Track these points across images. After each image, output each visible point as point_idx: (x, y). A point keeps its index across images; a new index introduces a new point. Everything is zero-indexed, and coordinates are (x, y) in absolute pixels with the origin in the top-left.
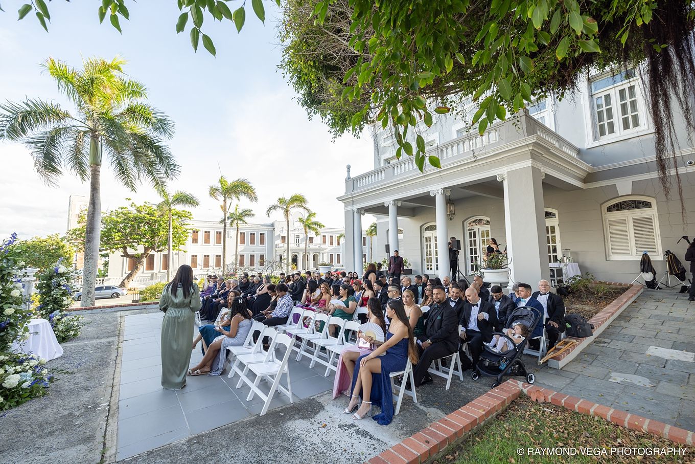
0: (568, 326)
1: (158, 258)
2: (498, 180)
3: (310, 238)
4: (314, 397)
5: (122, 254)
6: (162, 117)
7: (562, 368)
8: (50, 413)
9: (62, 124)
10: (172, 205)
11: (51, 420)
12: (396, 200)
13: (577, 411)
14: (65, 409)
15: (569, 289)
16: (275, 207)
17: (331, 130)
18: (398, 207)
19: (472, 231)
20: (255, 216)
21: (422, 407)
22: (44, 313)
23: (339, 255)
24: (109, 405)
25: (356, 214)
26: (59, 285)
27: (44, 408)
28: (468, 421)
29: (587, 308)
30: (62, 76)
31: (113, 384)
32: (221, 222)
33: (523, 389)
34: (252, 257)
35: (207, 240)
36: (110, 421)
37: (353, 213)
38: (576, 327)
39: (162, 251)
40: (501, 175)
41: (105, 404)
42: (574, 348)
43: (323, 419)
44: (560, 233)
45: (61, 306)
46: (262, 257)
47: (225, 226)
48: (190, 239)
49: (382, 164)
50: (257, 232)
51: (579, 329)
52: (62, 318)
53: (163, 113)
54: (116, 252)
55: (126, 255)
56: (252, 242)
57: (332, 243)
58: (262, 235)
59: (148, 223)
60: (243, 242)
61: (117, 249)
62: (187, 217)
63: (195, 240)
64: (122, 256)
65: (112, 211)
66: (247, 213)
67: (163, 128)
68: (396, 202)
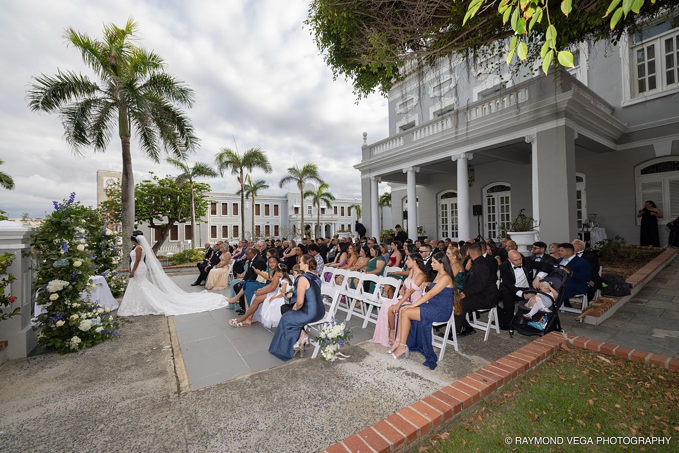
0: (604, 285)
1: (181, 227)
2: (526, 141)
3: (322, 209)
4: (357, 345)
5: (150, 225)
6: (184, 86)
7: (600, 324)
8: (121, 352)
9: (92, 96)
10: (193, 177)
11: (125, 357)
12: (415, 166)
13: (630, 359)
14: (134, 350)
15: (598, 253)
16: (288, 178)
17: (355, 91)
18: (416, 173)
19: (491, 198)
20: (269, 188)
21: (464, 355)
22: (97, 272)
23: (350, 225)
24: (171, 348)
25: (372, 182)
26: (108, 246)
27: (115, 349)
28: (521, 365)
29: (619, 270)
30: (87, 47)
31: (169, 331)
32: (238, 193)
33: (569, 339)
34: (267, 227)
35: (225, 212)
36: (176, 360)
37: (370, 180)
38: (614, 286)
39: (184, 221)
40: (530, 136)
41: (168, 347)
42: (612, 307)
43: (371, 363)
44: (587, 197)
45: (112, 265)
46: (276, 227)
47: (242, 197)
48: (209, 210)
49: (398, 131)
50: (271, 204)
51: (616, 288)
52: (112, 276)
53: (183, 82)
54: (144, 222)
55: (152, 225)
56: (267, 213)
57: (343, 214)
58: (276, 206)
59: (170, 195)
60: (258, 213)
61: (144, 220)
62: (206, 189)
63: (214, 212)
64: (149, 226)
65: (138, 185)
66: (261, 184)
67: (184, 97)
68: (415, 168)
